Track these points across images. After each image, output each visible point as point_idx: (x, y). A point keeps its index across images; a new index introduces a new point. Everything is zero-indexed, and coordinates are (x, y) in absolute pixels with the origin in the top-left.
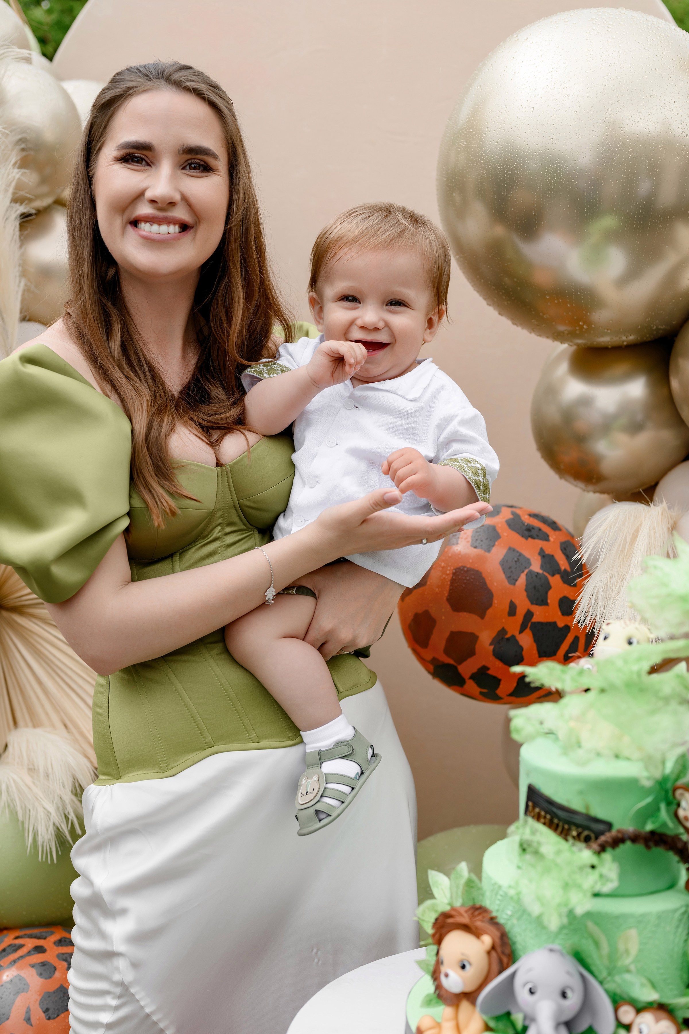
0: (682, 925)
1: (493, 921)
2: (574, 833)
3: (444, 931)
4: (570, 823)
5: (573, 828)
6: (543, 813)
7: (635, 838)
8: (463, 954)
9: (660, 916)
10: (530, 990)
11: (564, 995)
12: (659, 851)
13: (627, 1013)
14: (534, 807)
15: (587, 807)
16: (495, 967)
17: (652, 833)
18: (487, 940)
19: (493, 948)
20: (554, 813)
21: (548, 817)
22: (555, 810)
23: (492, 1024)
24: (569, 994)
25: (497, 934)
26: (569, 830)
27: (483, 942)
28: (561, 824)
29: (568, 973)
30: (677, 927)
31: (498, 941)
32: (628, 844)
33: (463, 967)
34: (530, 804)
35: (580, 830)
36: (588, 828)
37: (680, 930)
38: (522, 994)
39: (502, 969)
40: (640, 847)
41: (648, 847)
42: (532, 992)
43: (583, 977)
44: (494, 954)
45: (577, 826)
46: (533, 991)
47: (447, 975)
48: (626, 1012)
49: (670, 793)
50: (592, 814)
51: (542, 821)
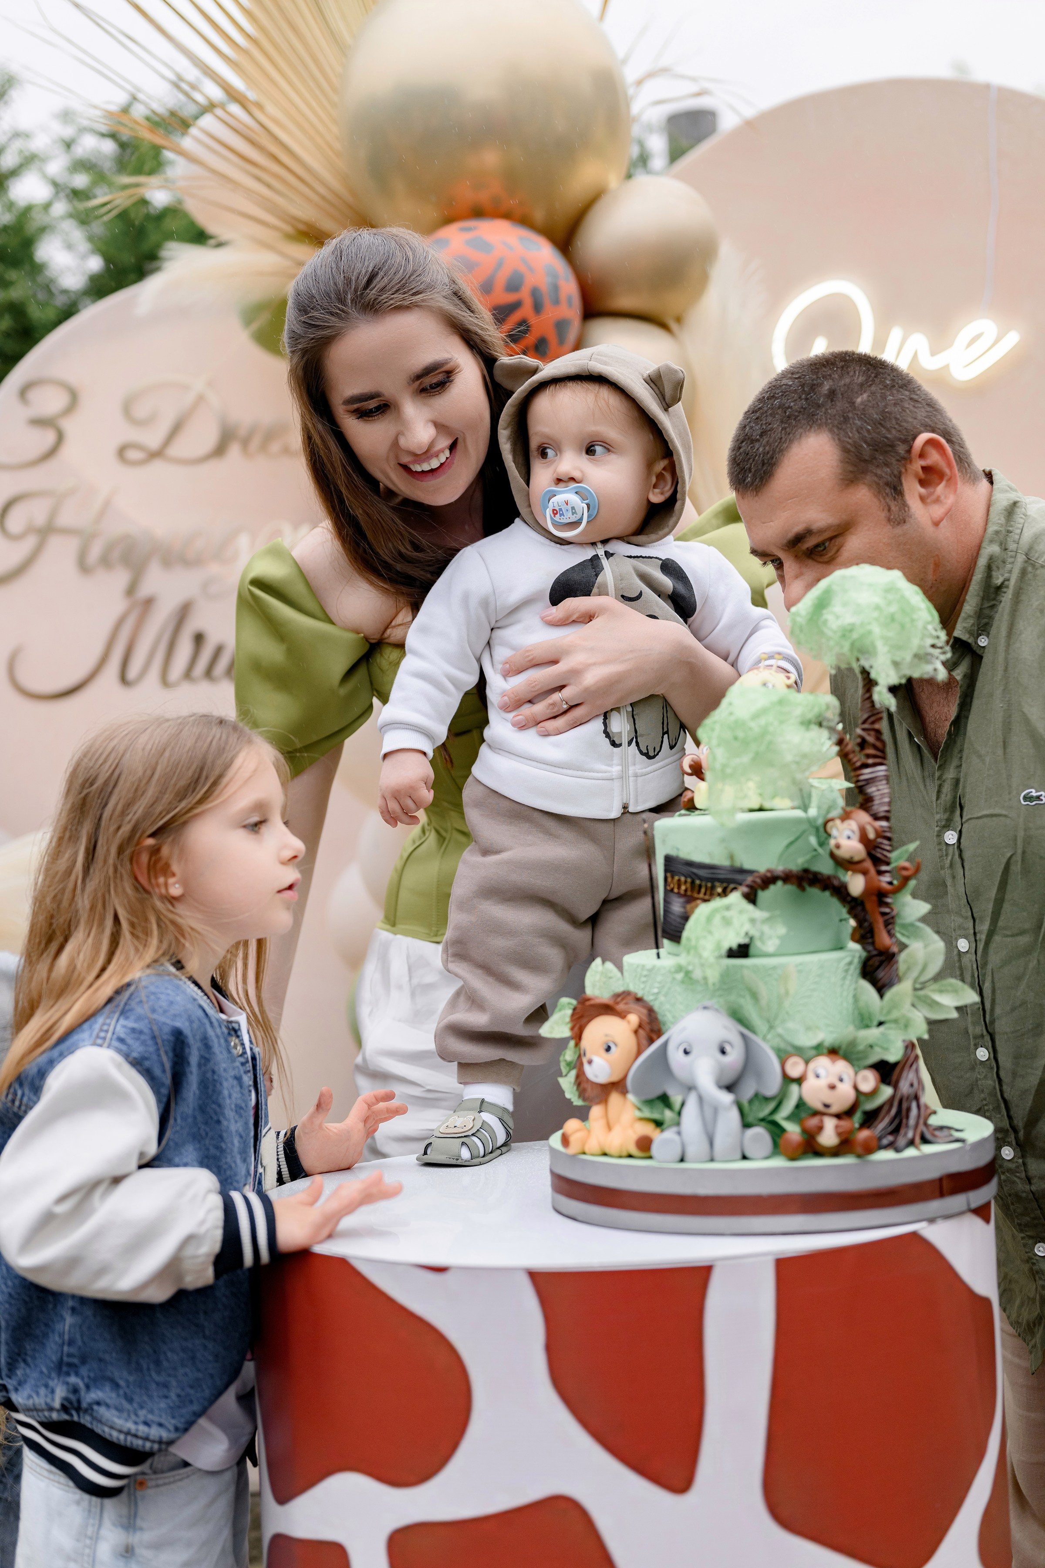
0: (849, 977)
1: (639, 1000)
2: (719, 890)
3: (584, 1020)
4: (713, 880)
5: (717, 884)
6: (683, 879)
7: (787, 878)
8: (606, 1035)
10: (685, 1049)
11: (723, 1052)
12: (814, 892)
13: (795, 1068)
14: (673, 877)
15: (732, 857)
16: (644, 1042)
18: (633, 1019)
19: (640, 1025)
20: (695, 874)
21: (689, 880)
22: (695, 871)
24: (728, 1048)
25: (645, 1011)
26: (713, 888)
27: (629, 1022)
28: (703, 884)
29: (725, 1027)
30: (844, 978)
31: (645, 1018)
32: (780, 883)
33: (608, 1049)
34: (669, 875)
35: (725, 885)
36: (733, 881)
37: (847, 982)
38: (675, 1057)
39: (651, 1041)
40: (790, 888)
41: (803, 889)
42: (686, 1052)
43: (743, 1036)
44: (641, 1032)
45: (721, 881)
46: (688, 1050)
47: (590, 1062)
48: (795, 1064)
49: (822, 830)
50: (738, 864)
51: (683, 888)
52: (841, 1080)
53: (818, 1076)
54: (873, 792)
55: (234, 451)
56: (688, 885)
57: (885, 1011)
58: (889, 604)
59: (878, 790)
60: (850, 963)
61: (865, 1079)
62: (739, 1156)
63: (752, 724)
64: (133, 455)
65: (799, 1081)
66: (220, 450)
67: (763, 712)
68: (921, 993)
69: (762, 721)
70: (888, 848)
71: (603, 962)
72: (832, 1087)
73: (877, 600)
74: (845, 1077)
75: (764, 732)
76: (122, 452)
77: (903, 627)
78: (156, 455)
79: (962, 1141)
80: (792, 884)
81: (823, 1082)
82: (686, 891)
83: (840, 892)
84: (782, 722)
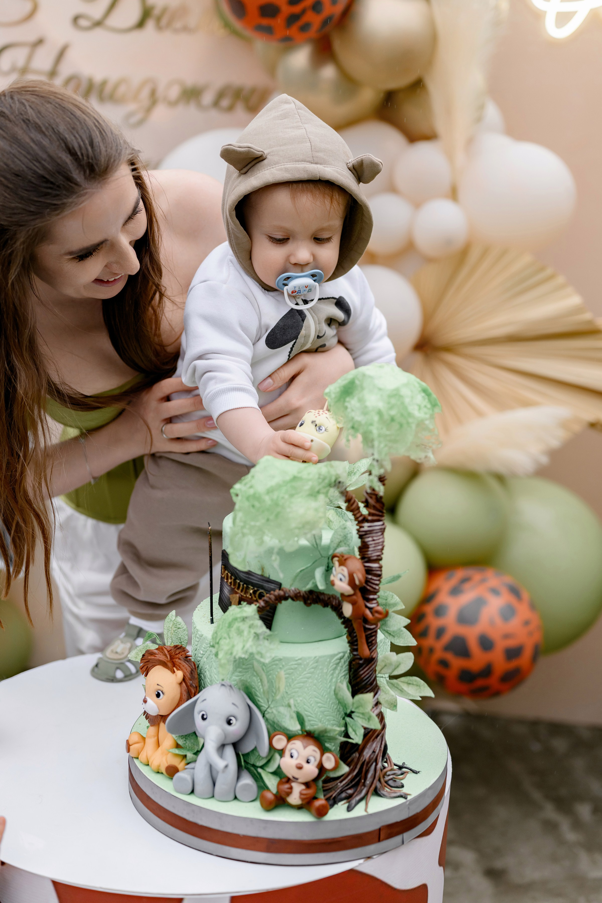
1: (187, 659)
2: (252, 591)
3: (150, 665)
4: (248, 582)
5: (251, 586)
6: (230, 574)
8: (158, 685)
9: (317, 660)
10: (203, 715)
11: (229, 723)
12: (317, 607)
13: (280, 742)
14: (225, 570)
15: (263, 569)
16: (185, 697)
17: (311, 592)
18: (180, 674)
19: (184, 680)
21: (233, 577)
22: (238, 574)
23: (181, 742)
24: (233, 721)
25: (188, 669)
26: (248, 587)
27: (176, 676)
28: (242, 582)
29: (234, 704)
30: (335, 669)
31: (188, 675)
32: (290, 600)
33: (158, 695)
34: (223, 567)
35: (256, 589)
36: (262, 587)
38: (197, 719)
39: (190, 697)
40: (300, 604)
41: (307, 605)
42: (204, 718)
43: (249, 710)
44: (184, 685)
45: (254, 585)
48: (280, 739)
50: (266, 575)
51: (230, 581)
52: (308, 762)
53: (292, 757)
54: (369, 541)
55: (150, 25)
56: (232, 580)
57: (355, 706)
58: (391, 408)
59: (374, 540)
60: (341, 658)
61: (328, 759)
62: (233, 797)
63: (267, 498)
64: (83, 23)
65: (282, 752)
66: (141, 24)
67: (278, 487)
68: (394, 681)
69: (275, 495)
70: (377, 582)
71: (176, 616)
72: (300, 768)
73: (381, 405)
74: (312, 759)
75: (276, 504)
76: (76, 19)
77: (401, 425)
78: (98, 24)
79: (404, 796)
80: (300, 601)
81: (294, 762)
82: (231, 583)
83: (338, 610)
84: (292, 496)
